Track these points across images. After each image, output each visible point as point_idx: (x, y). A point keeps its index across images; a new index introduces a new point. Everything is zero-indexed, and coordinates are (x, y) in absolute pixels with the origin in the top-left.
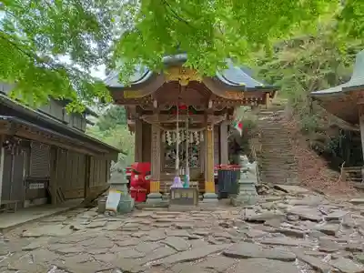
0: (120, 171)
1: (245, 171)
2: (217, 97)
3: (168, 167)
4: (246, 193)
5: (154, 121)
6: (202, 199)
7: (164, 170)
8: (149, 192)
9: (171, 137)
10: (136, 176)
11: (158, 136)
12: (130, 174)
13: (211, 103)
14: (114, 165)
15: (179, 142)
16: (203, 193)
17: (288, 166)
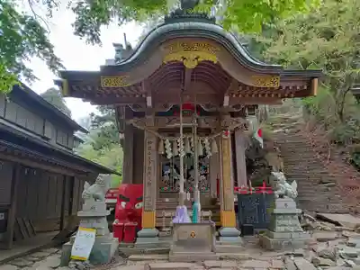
0: (96, 198)
1: (281, 196)
2: (240, 84)
3: (168, 189)
4: (286, 228)
5: (148, 125)
6: (218, 237)
7: (162, 194)
8: (140, 228)
9: (172, 146)
10: (123, 204)
11: (153, 146)
12: (115, 201)
13: (227, 99)
14: (89, 189)
15: (182, 155)
16: (218, 227)
17: (323, 187)
